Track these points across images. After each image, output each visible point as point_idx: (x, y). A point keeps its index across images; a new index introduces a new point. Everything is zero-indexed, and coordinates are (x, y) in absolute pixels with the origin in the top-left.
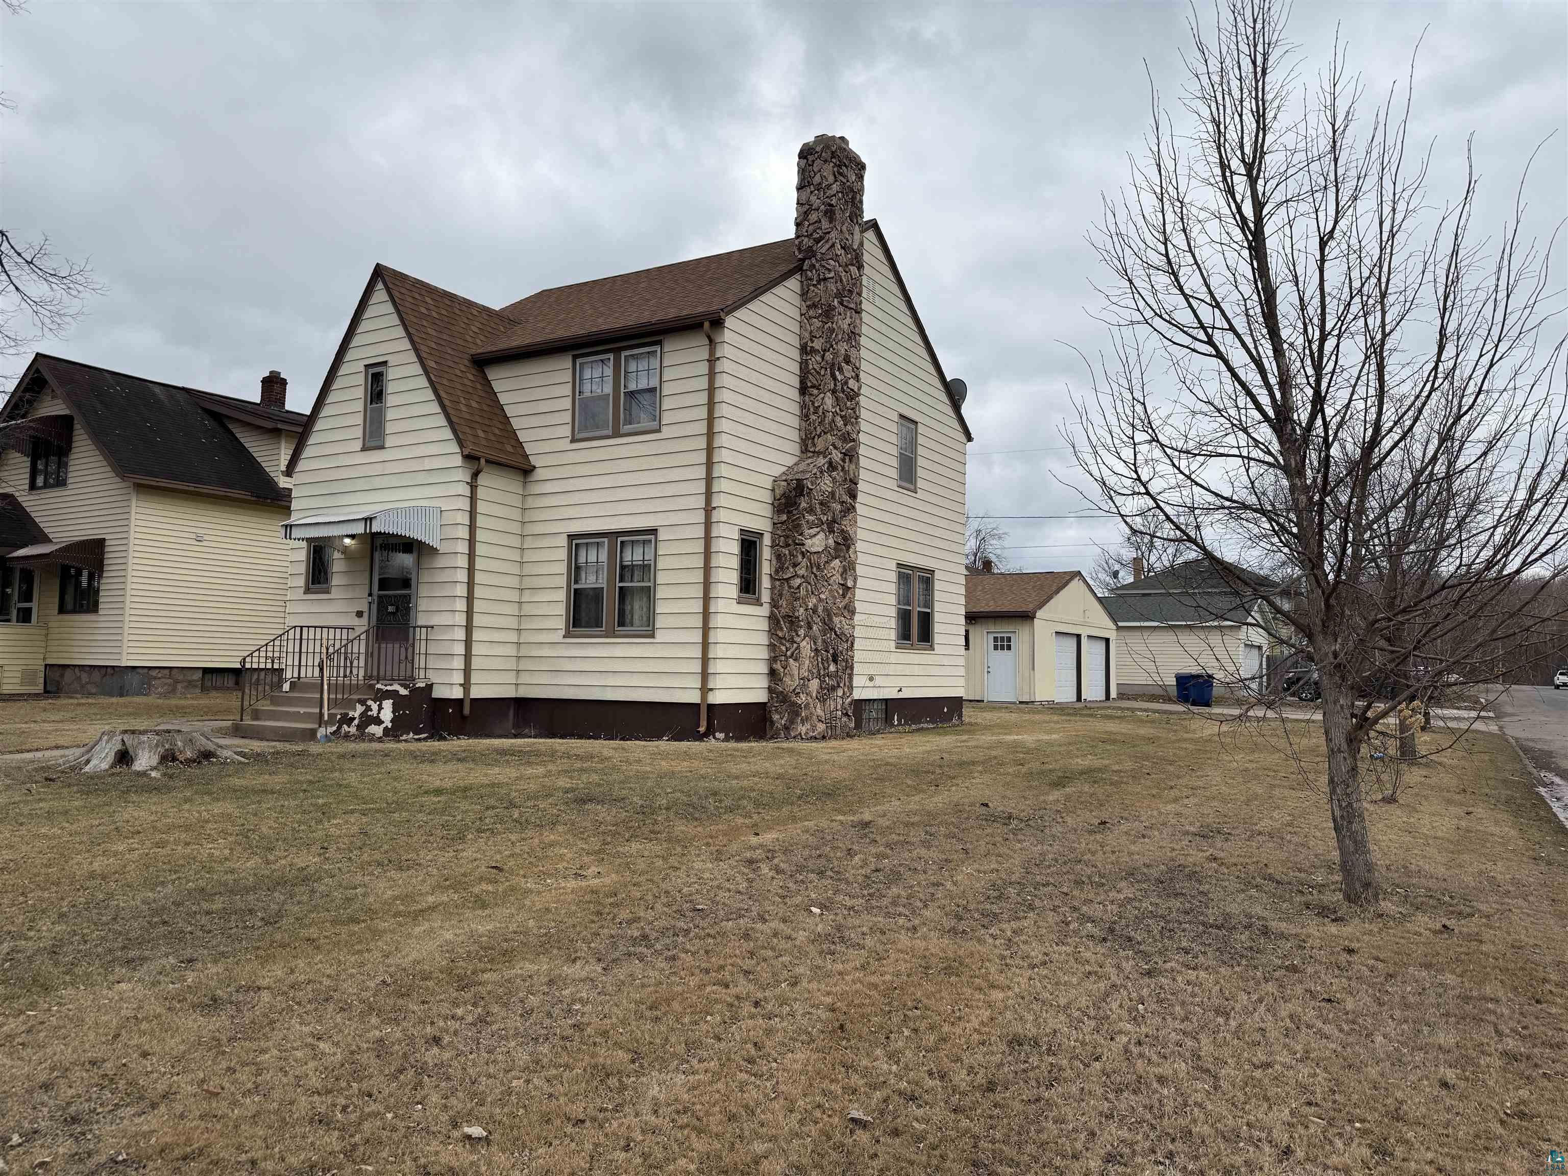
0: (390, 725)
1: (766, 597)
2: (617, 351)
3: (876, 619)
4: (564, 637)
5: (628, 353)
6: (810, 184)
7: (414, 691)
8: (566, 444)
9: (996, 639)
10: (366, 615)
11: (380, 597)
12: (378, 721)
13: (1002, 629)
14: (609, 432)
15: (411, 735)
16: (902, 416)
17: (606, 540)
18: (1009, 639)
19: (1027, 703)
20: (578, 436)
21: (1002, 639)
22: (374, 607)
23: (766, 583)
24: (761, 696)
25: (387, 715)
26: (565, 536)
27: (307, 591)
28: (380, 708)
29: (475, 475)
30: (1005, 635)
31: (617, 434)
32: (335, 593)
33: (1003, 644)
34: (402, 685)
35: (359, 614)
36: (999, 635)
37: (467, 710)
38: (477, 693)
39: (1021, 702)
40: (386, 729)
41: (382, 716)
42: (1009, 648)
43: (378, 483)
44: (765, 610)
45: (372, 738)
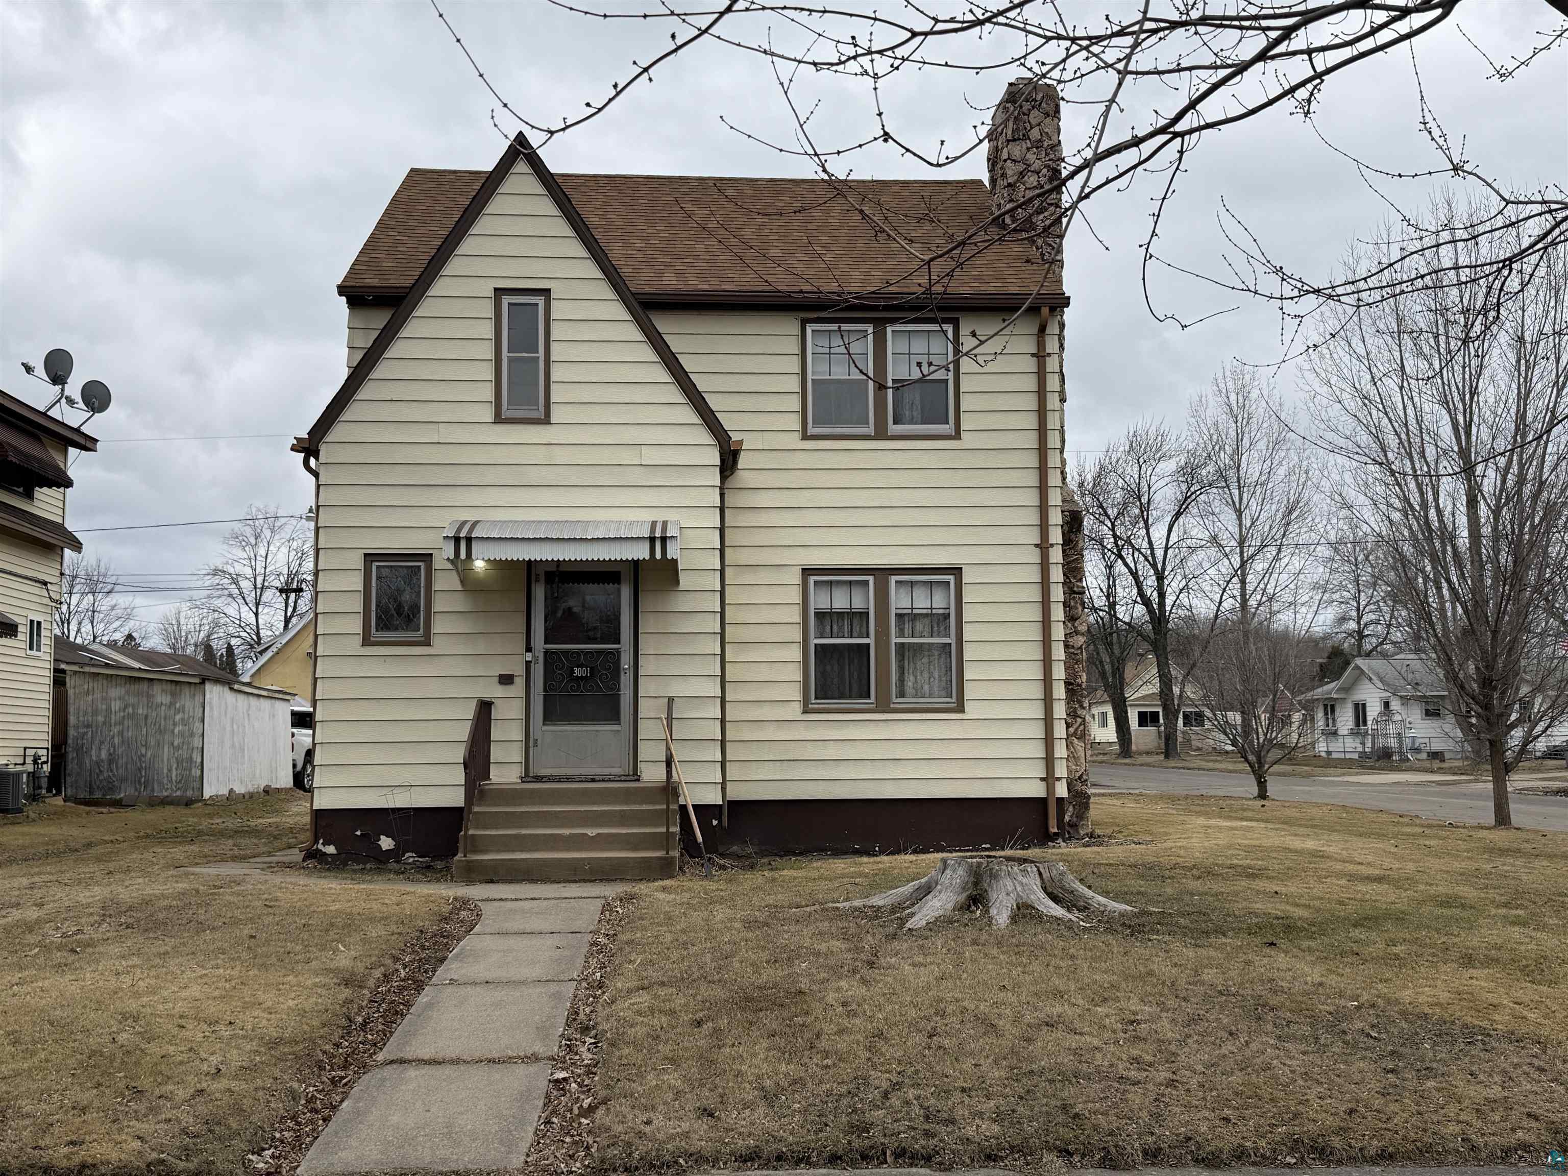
2: (880, 324)
4: (801, 712)
5: (899, 327)
6: (1026, 137)
8: (794, 441)
10: (520, 682)
11: (546, 653)
14: (870, 430)
17: (871, 579)
20: (811, 431)
22: (538, 671)
26: (798, 571)
27: (367, 641)
31: (881, 434)
32: (439, 645)
35: (506, 680)
43: (534, 476)
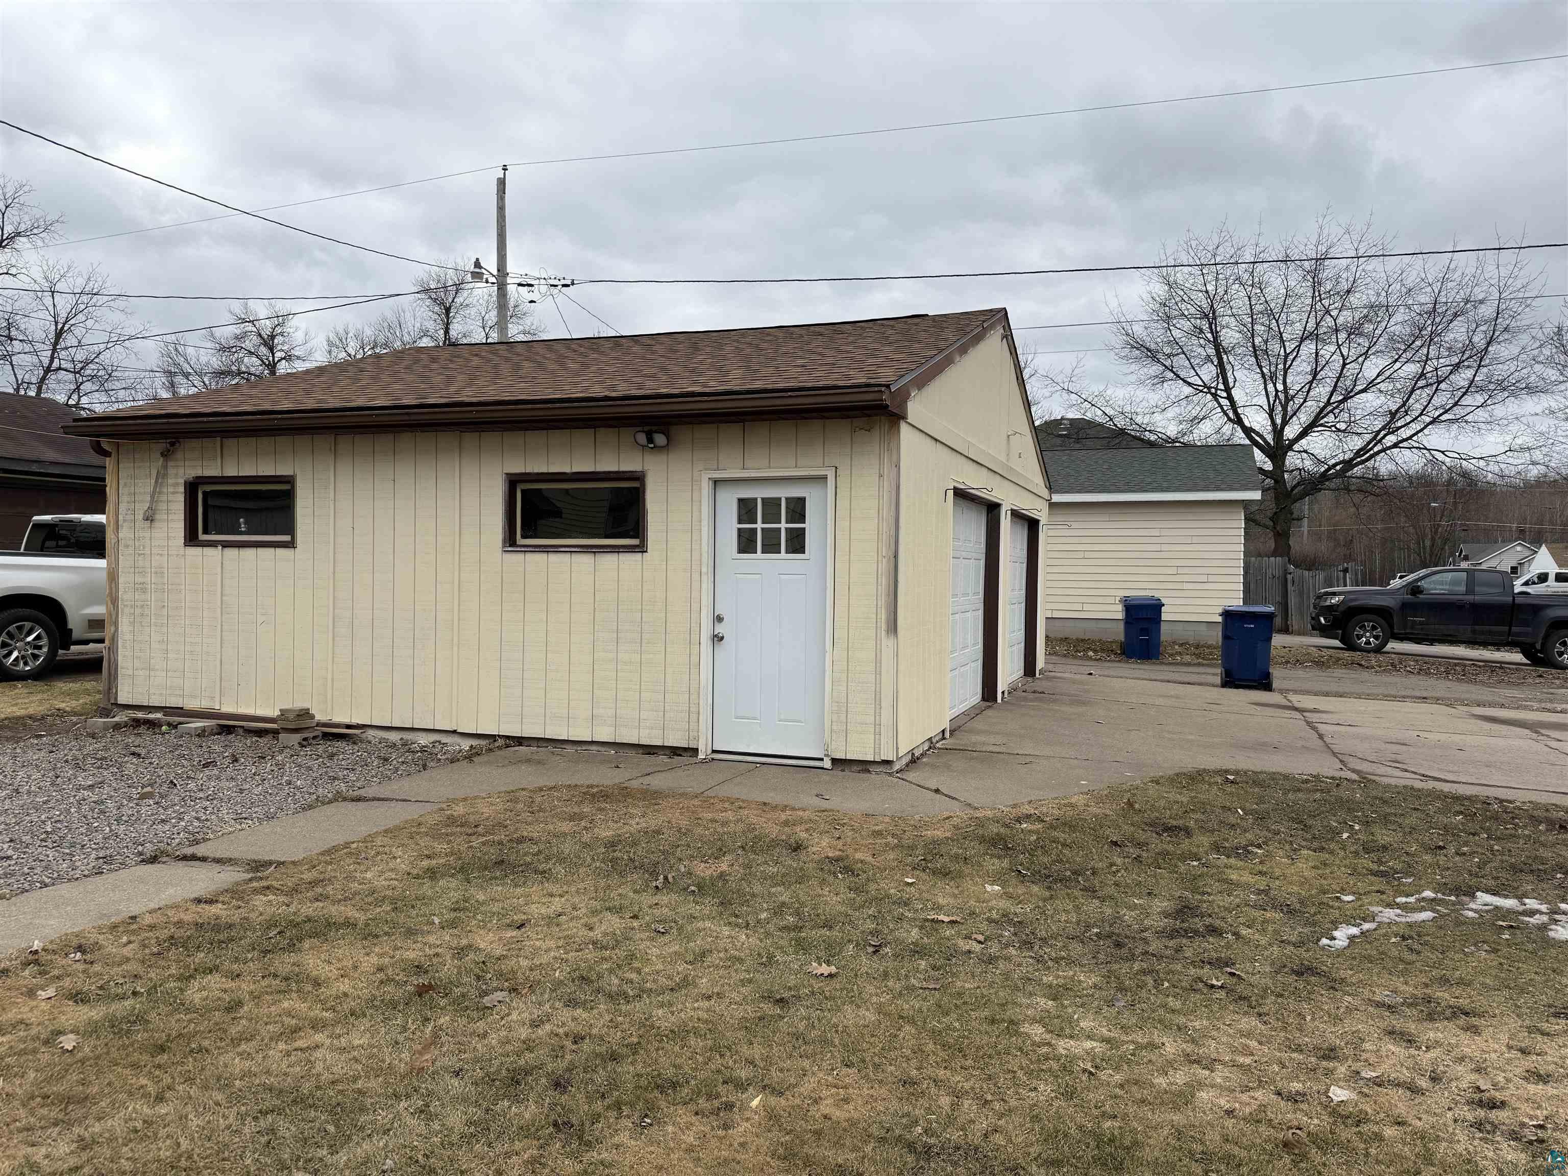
9: (746, 509)
13: (773, 468)
18: (797, 510)
19: (863, 765)
21: (771, 505)
30: (783, 493)
33: (771, 528)
36: (760, 493)
39: (841, 764)
42: (797, 543)
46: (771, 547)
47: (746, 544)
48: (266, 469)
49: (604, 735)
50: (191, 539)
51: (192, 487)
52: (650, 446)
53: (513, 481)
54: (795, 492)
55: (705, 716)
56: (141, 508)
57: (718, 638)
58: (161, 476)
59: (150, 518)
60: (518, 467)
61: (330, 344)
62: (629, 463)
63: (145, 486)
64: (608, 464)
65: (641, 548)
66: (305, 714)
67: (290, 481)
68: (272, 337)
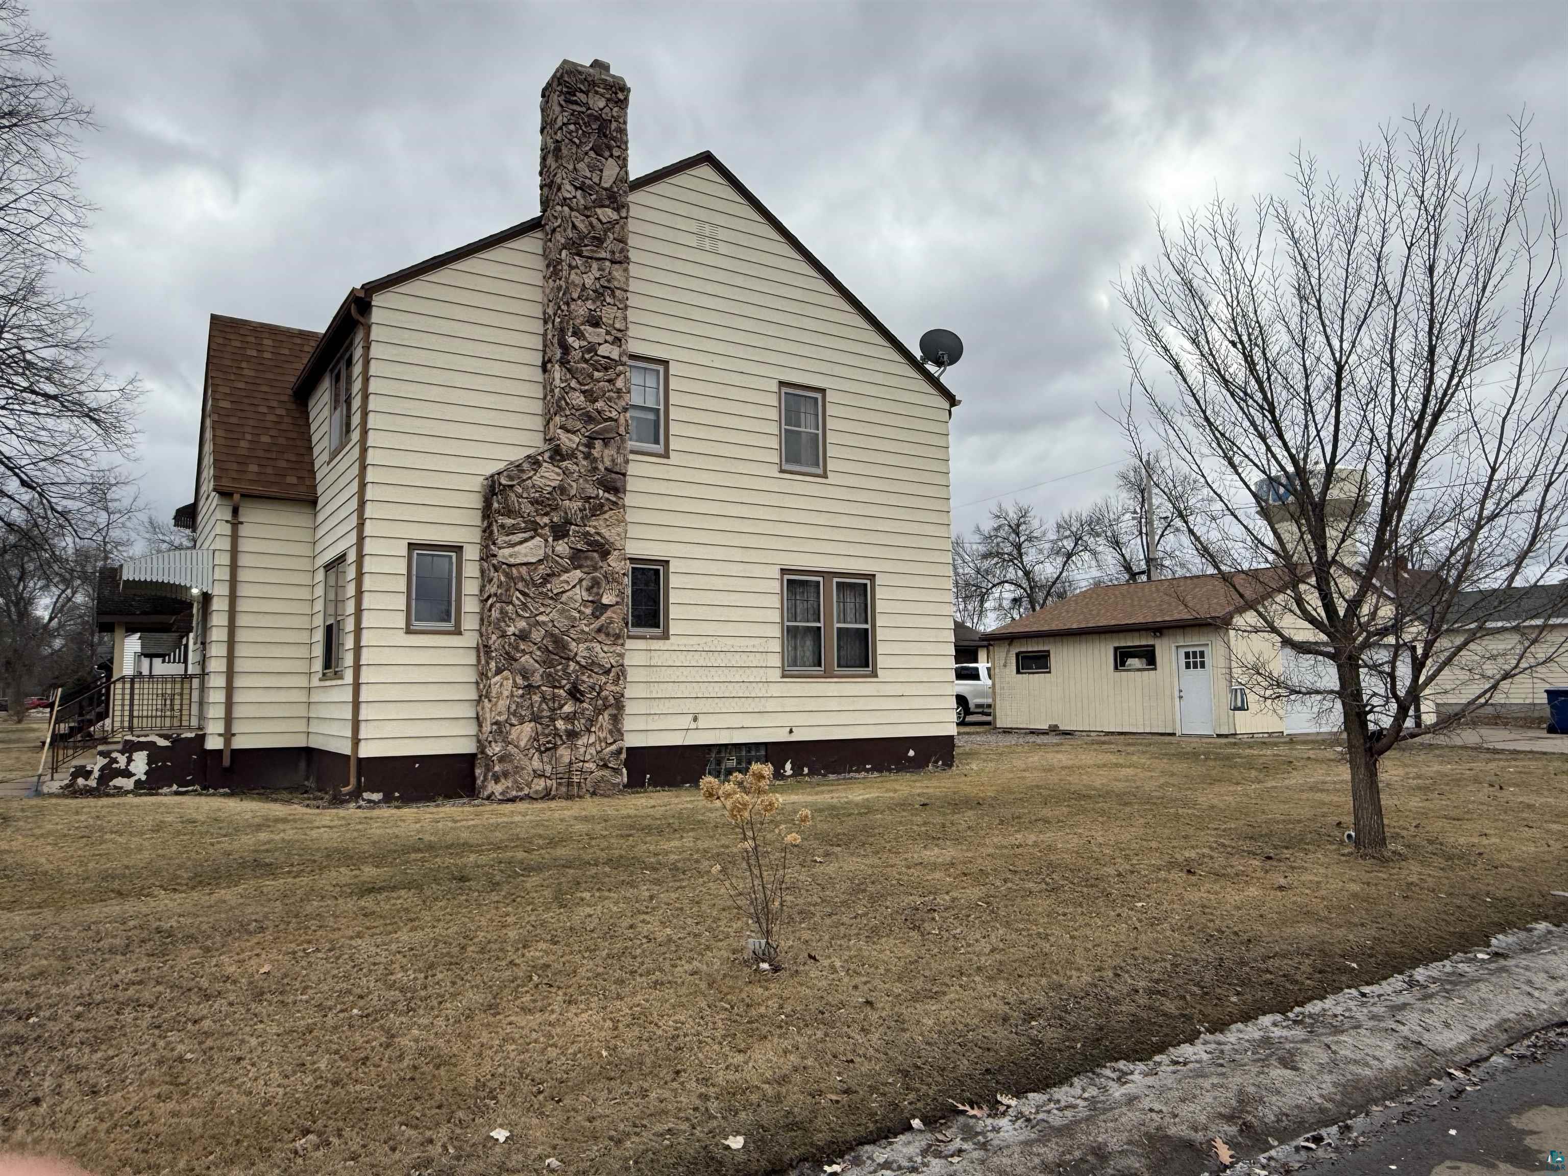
0: (144, 778)
1: (470, 623)
2: (343, 358)
3: (730, 641)
4: (320, 680)
7: (177, 741)
8: (326, 469)
9: (1187, 655)
12: (127, 774)
13: (1193, 642)
15: (175, 787)
16: (782, 384)
18: (1202, 654)
19: (1226, 736)
20: (330, 458)
21: (1195, 653)
23: (470, 605)
24: (467, 747)
25: (140, 764)
26: (323, 569)
28: (130, 760)
29: (235, 512)
30: (1198, 649)
31: (340, 450)
33: (1195, 661)
34: (160, 736)
36: (1191, 650)
37: (226, 762)
38: (240, 743)
39: (1219, 736)
40: (138, 783)
41: (132, 768)
42: (1203, 665)
44: (470, 639)
45: (120, 792)
46: (1195, 667)
47: (1188, 666)
48: (1041, 648)
49: (1148, 730)
50: (1018, 672)
51: (1017, 655)
52: (1155, 637)
53: (1116, 649)
54: (1201, 649)
55: (1178, 721)
56: (1002, 662)
57: (1181, 697)
58: (1008, 651)
59: (1005, 666)
60: (1117, 645)
61: (1059, 526)
62: (1150, 642)
63: (1003, 655)
64: (1144, 642)
65: (1155, 669)
66: (1056, 726)
67: (1048, 651)
68: (1018, 525)
